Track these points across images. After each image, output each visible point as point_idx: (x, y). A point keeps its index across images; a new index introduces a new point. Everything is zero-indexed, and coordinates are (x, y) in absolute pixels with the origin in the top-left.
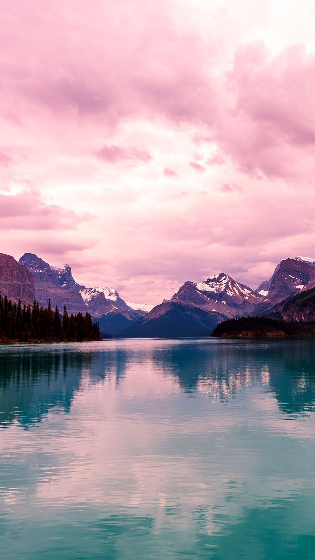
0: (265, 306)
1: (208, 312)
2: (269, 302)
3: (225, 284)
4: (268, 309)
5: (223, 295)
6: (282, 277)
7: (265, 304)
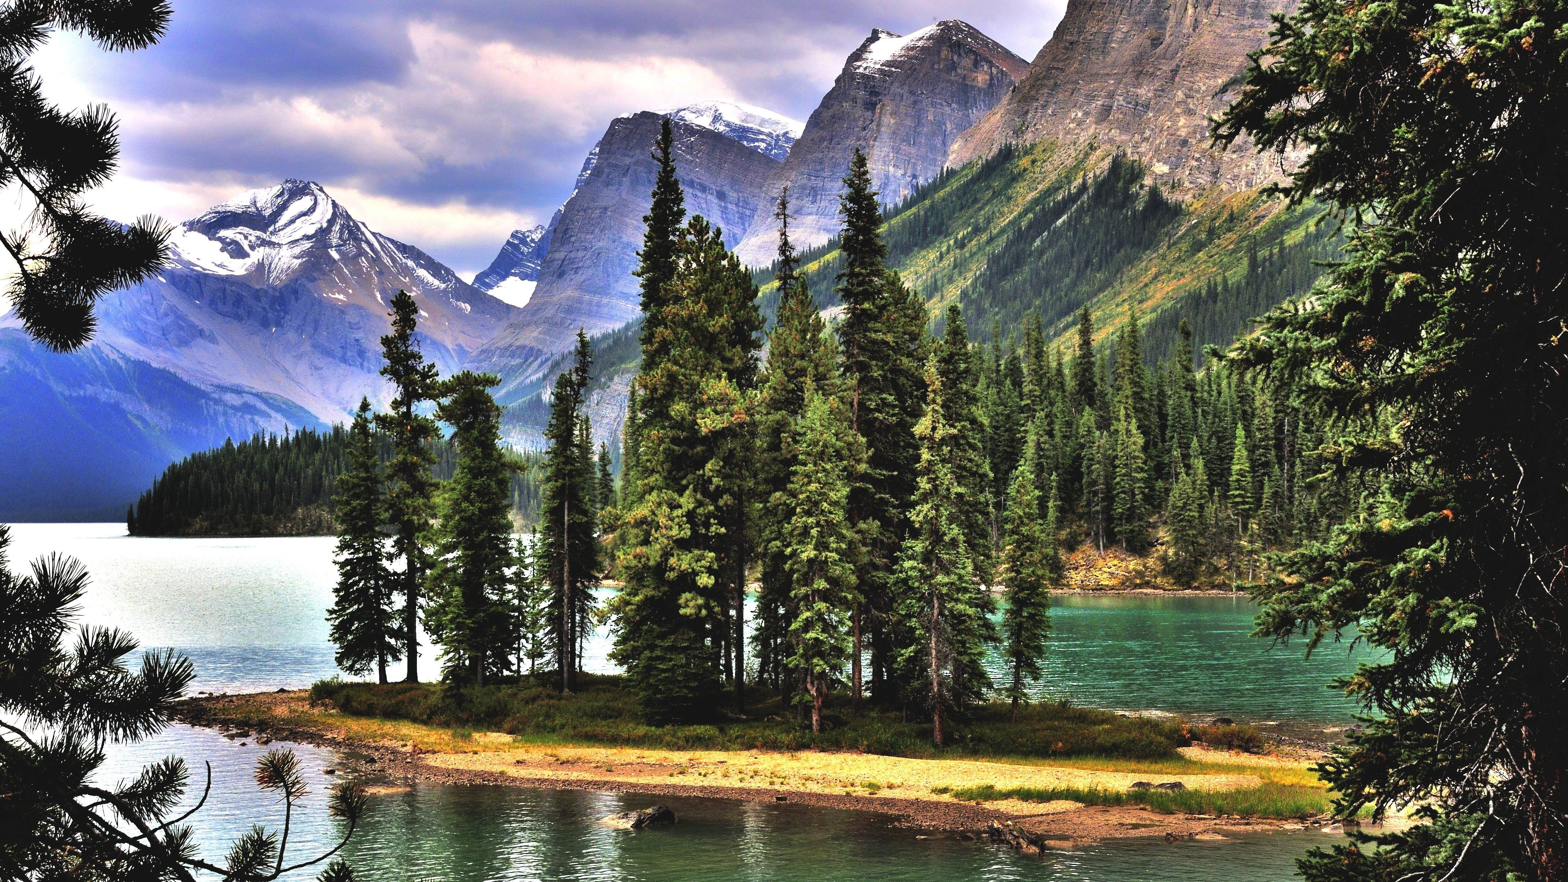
0: (515, 362)
1: (209, 389)
2: (533, 344)
3: (307, 237)
4: (528, 381)
5: (297, 299)
6: (606, 209)
7: (512, 355)
